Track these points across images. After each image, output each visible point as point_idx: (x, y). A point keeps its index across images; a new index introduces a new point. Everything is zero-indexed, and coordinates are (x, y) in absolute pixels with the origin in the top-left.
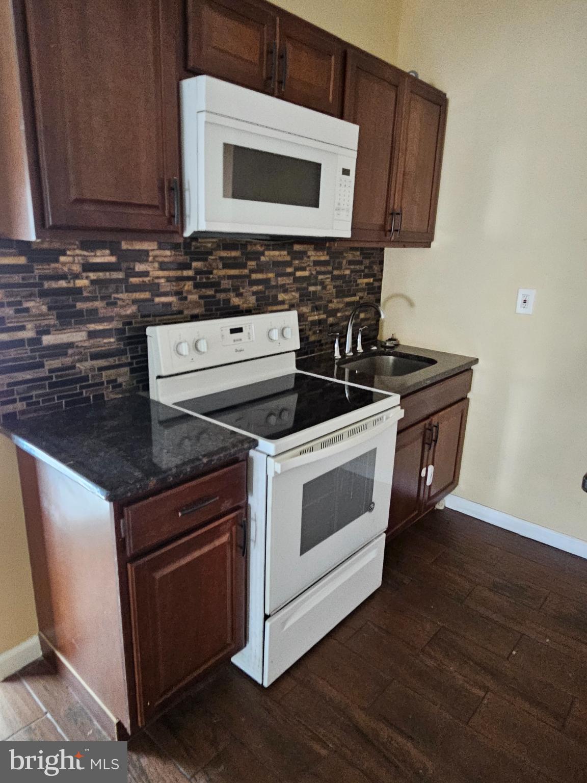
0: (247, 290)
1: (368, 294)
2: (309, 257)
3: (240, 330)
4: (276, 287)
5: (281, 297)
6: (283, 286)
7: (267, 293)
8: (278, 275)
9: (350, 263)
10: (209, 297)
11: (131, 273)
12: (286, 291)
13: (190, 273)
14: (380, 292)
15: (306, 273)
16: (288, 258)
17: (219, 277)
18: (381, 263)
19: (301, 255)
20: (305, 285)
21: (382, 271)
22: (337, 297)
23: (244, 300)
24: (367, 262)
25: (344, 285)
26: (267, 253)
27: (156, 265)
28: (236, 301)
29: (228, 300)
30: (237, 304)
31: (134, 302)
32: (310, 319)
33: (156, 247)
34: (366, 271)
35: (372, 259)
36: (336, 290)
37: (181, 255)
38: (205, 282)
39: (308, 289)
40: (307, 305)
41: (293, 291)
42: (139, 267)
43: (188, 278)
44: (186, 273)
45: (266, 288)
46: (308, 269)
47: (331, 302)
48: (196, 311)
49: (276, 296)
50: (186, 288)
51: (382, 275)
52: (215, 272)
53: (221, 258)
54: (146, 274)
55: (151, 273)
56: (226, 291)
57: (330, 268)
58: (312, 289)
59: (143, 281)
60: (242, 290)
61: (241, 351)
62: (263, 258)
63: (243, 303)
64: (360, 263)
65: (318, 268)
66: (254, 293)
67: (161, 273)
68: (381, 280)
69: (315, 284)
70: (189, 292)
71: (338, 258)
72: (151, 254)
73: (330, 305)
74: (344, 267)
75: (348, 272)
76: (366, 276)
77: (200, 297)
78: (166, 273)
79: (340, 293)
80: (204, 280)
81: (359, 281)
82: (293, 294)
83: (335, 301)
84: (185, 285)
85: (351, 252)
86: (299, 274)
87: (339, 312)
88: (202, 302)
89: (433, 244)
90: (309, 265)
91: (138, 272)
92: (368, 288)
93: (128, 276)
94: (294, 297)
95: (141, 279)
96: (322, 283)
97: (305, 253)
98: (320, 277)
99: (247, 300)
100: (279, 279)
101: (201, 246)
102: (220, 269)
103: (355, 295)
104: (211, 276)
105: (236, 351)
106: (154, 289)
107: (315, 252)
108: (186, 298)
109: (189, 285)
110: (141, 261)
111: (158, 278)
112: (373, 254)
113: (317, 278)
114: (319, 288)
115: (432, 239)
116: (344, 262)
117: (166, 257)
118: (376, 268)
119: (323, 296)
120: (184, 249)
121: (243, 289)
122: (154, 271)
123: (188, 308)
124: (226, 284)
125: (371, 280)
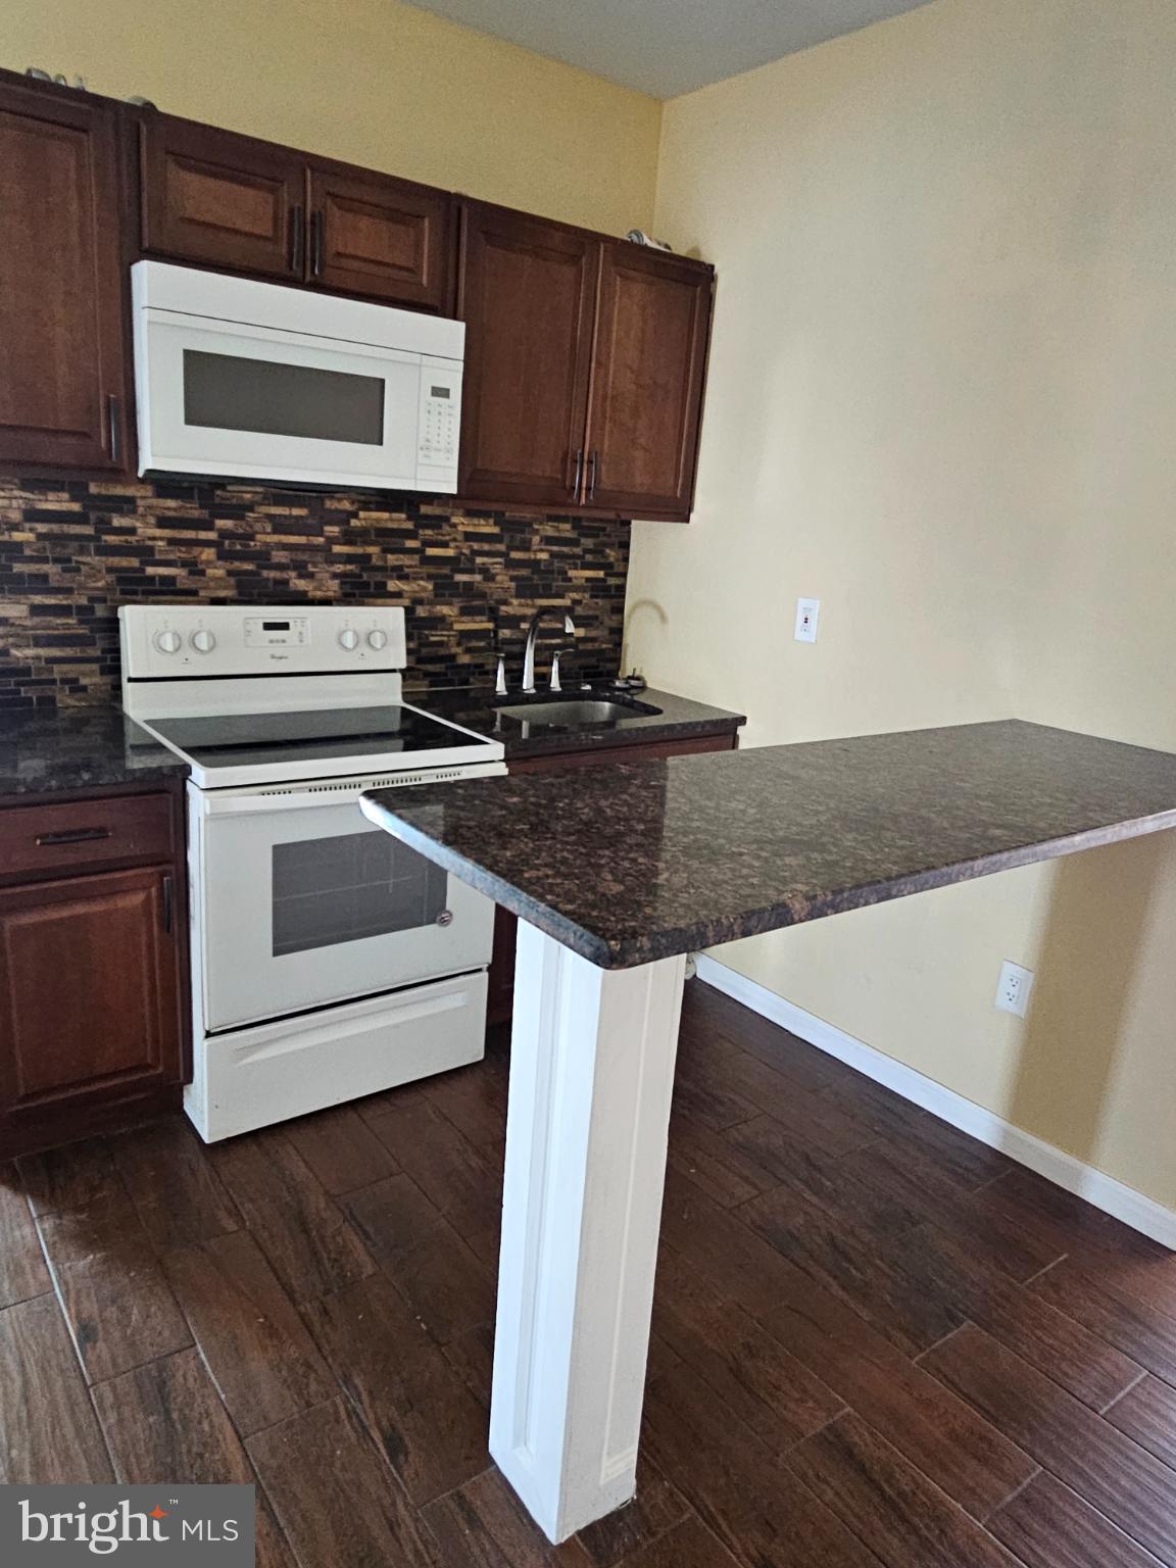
0: (322, 571)
1: (592, 597)
2: (454, 526)
3: (285, 626)
4: (383, 569)
5: (393, 585)
6: (399, 568)
7: (365, 578)
8: (385, 551)
9: (549, 540)
10: (247, 573)
11: (105, 527)
12: (403, 577)
13: (212, 535)
14: (624, 597)
15: (450, 552)
16: (410, 525)
17: (266, 544)
18: (625, 545)
19: (436, 522)
20: (446, 571)
21: (626, 559)
22: (518, 596)
23: (315, 584)
24: (588, 542)
25: (535, 577)
26: (362, 514)
27: (152, 520)
28: (301, 584)
29: (286, 582)
30: (301, 589)
31: (110, 570)
32: (457, 626)
33: (150, 494)
34: (589, 557)
35: (603, 539)
36: (517, 586)
37: (195, 508)
38: (239, 551)
39: (452, 578)
40: (450, 604)
41: (422, 579)
42: (117, 521)
43: (207, 543)
44: (203, 535)
45: (363, 569)
46: (452, 544)
47: (506, 603)
48: (222, 594)
49: (384, 585)
50: (204, 557)
51: (626, 567)
52: (258, 537)
53: (270, 517)
54: (132, 531)
55: (140, 531)
56: (281, 567)
57: (502, 547)
58: (460, 578)
59: (127, 541)
60: (311, 569)
61: (281, 658)
62: (354, 522)
63: (316, 589)
64: (574, 543)
65: (476, 546)
66: (335, 576)
67: (158, 532)
68: (624, 575)
69: (471, 571)
70: (208, 563)
71: (523, 532)
72: (140, 502)
73: (503, 608)
74: (534, 548)
75: (544, 556)
76: (586, 566)
77: (230, 573)
78: (167, 533)
79: (525, 590)
80: (239, 547)
81: (571, 573)
82: (422, 583)
83: (515, 602)
84: (201, 553)
85: (550, 524)
86: (431, 551)
87: (525, 622)
88: (232, 581)
89: (693, 516)
90: (455, 540)
91: (115, 528)
92: (593, 587)
93: (100, 531)
94: (424, 589)
95: (123, 538)
96: (484, 571)
97: (447, 519)
98: (479, 560)
99: (323, 585)
100: (389, 556)
101: (234, 497)
102: (268, 534)
103: (562, 597)
104: (252, 544)
105: (273, 657)
106: (146, 553)
107: (469, 519)
108: (202, 573)
109: (208, 554)
110: (122, 513)
111: (154, 539)
112: (604, 529)
113: (472, 561)
114: (478, 578)
115: (690, 510)
116: (536, 539)
117: (169, 509)
118: (612, 554)
119: (487, 591)
120: (199, 498)
121: (315, 566)
122: (146, 530)
123: (205, 588)
124: (279, 557)
125: (601, 574)
